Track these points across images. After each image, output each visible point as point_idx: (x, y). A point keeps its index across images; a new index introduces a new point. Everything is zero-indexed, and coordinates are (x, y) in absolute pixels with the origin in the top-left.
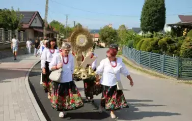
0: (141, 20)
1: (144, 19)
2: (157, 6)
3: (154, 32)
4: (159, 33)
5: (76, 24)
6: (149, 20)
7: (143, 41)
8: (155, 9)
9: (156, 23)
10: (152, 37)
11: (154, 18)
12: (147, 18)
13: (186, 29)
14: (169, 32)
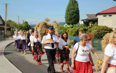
0: (65, 18)
1: (67, 17)
2: (74, 9)
3: (74, 25)
4: (77, 25)
5: (24, 21)
6: (70, 18)
7: (69, 30)
8: (73, 11)
9: (74, 19)
10: (72, 27)
11: (73, 16)
12: (69, 16)
13: (91, 22)
14: (82, 24)
